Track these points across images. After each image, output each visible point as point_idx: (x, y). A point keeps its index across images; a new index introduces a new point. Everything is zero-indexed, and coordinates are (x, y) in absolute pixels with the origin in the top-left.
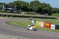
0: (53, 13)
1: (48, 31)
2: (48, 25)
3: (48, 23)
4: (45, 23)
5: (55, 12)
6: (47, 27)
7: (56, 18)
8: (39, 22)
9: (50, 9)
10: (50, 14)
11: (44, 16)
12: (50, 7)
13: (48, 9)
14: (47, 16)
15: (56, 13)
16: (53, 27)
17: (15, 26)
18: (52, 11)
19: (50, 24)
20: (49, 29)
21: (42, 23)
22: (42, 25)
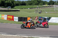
0: (16, 6)
2: (11, 17)
3: (11, 16)
4: (8, 15)
5: (17, 5)
7: (19, 11)
8: (2, 15)
9: (12, 2)
10: (12, 7)
11: (7, 9)
13: (11, 2)
14: (10, 9)
15: (19, 5)
16: (16, 19)
18: (15, 3)
19: (13, 17)
20: (12, 22)
21: (5, 16)
22: (5, 18)
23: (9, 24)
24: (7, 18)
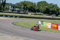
1: (56, 32)
2: (56, 26)
3: (55, 24)
4: (52, 24)
6: (54, 28)
8: (46, 23)
11: (52, 17)
12: (58, 7)
13: (56, 10)
14: (55, 17)
17: (22, 27)
19: (58, 25)
21: (49, 24)
22: (49, 26)
23: (53, 32)
24: (51, 27)
